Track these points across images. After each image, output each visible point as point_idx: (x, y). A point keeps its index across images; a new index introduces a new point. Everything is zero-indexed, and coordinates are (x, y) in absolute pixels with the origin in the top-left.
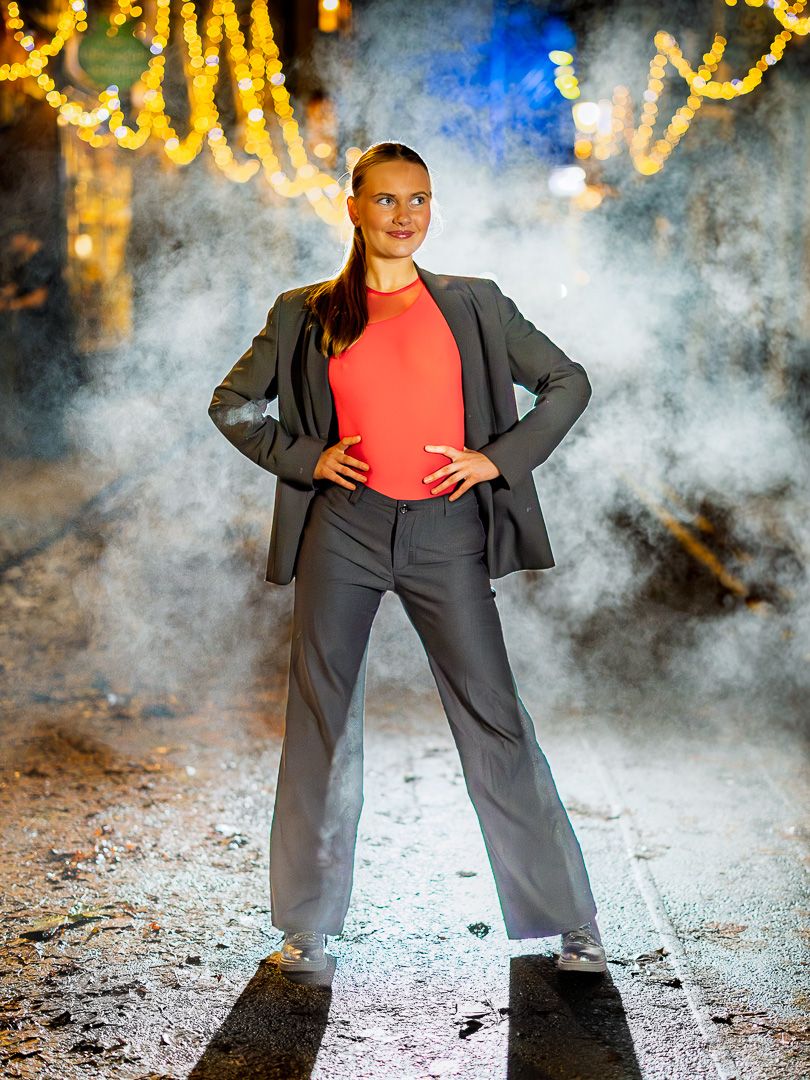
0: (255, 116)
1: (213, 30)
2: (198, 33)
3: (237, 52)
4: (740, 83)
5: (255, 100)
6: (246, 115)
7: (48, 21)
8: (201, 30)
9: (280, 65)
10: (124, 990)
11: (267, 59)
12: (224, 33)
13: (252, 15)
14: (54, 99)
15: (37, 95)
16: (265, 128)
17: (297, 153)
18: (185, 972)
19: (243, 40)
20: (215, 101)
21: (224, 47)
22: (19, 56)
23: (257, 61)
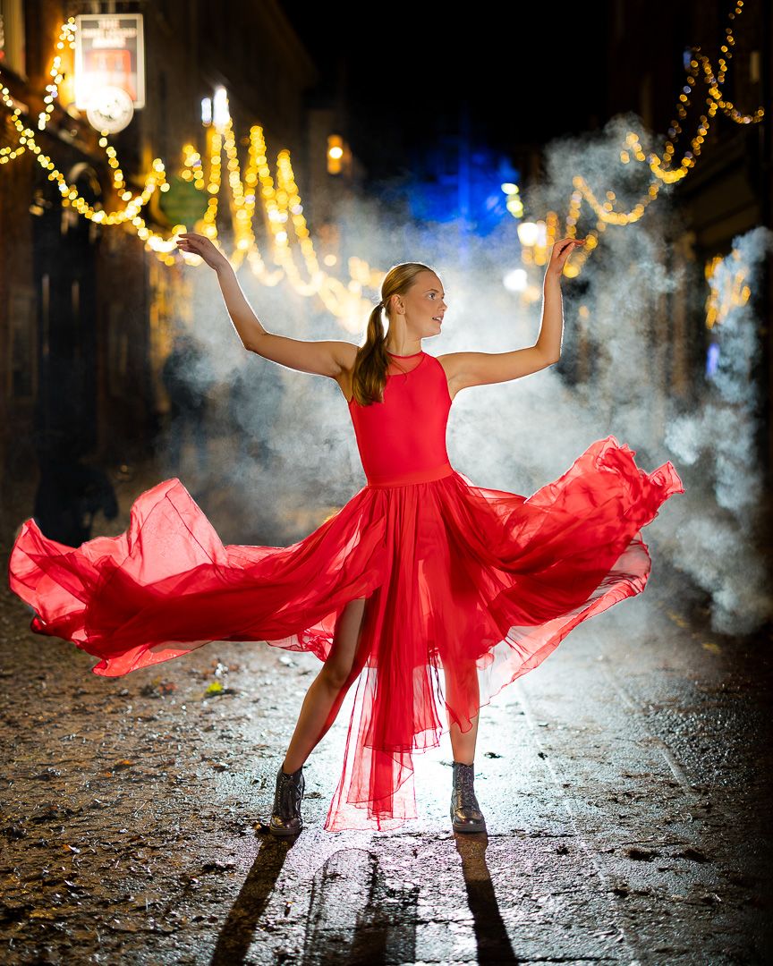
0: (281, 238)
1: (251, 178)
2: (241, 180)
3: (267, 191)
4: (631, 215)
5: (281, 227)
6: (274, 236)
7: (139, 180)
8: (242, 179)
9: (298, 200)
10: (239, 719)
11: (289, 195)
12: (258, 178)
13: (278, 164)
14: (144, 233)
15: (132, 231)
16: (288, 246)
17: (312, 263)
18: (270, 712)
19: (272, 183)
20: (252, 228)
21: (258, 189)
22: (120, 206)
23: (282, 197)
